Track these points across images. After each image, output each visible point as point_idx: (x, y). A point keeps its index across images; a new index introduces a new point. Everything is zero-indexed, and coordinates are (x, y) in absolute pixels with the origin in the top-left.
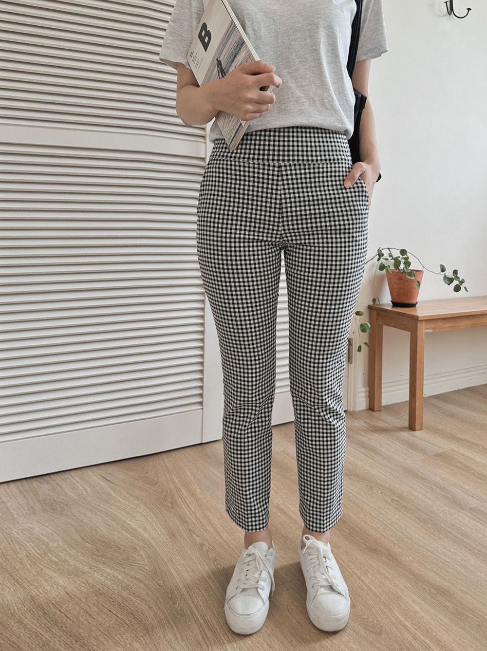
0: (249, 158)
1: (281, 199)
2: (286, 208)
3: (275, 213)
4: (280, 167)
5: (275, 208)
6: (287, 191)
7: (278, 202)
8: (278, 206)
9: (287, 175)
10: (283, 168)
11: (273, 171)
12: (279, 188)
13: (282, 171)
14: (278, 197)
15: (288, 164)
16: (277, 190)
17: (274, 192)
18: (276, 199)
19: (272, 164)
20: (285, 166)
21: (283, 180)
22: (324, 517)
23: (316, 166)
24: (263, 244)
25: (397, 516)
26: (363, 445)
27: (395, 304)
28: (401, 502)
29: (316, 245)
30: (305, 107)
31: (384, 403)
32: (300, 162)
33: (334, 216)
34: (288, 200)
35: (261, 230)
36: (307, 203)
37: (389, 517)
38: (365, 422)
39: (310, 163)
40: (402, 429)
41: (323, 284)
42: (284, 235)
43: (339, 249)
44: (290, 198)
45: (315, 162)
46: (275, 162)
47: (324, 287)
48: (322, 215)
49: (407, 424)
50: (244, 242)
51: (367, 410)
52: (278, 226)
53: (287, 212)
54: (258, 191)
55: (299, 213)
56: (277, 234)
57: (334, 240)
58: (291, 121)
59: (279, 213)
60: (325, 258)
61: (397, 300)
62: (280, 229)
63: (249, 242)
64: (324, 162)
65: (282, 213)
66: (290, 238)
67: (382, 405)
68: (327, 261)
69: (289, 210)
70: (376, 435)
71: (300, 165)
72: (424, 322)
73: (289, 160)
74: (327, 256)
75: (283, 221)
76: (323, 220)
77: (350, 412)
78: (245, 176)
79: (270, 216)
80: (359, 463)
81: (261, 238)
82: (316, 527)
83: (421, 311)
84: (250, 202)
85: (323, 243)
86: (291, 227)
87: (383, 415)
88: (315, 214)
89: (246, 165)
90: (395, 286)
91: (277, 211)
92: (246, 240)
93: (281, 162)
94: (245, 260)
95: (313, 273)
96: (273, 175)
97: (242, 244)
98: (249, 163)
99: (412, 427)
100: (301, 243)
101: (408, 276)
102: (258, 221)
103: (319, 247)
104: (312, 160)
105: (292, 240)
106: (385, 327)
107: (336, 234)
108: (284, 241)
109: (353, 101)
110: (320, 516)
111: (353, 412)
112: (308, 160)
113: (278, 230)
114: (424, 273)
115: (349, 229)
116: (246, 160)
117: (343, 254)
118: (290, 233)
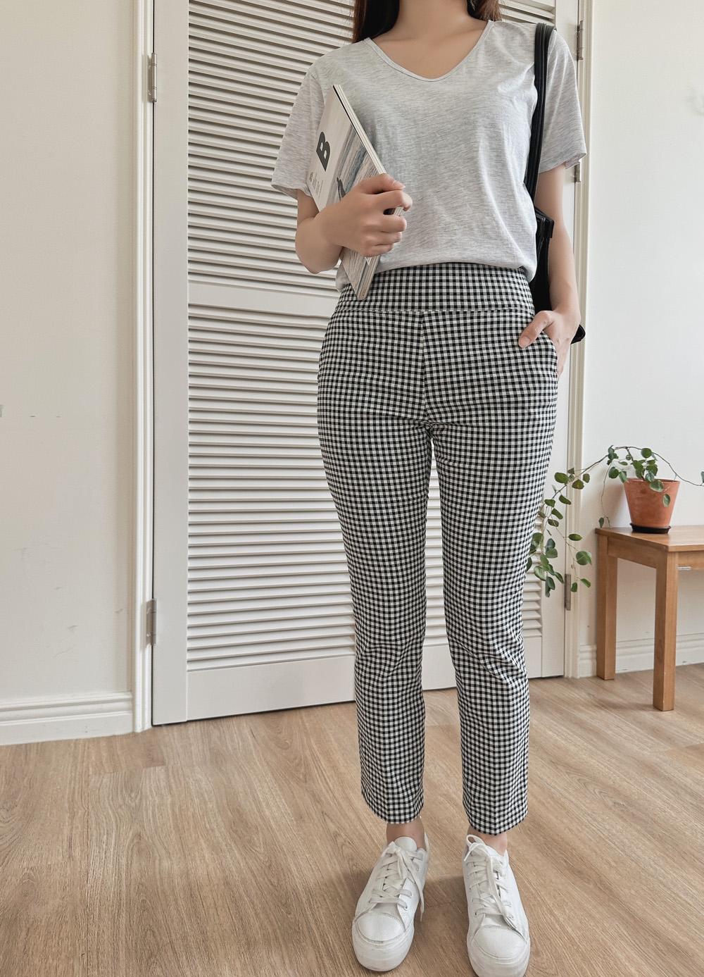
0: (380, 307)
1: (423, 361)
2: (431, 372)
3: (415, 379)
4: (422, 316)
5: (416, 373)
6: (432, 350)
7: (420, 364)
8: (419, 370)
9: (431, 327)
10: (427, 319)
11: (413, 322)
12: (421, 345)
13: (424, 322)
14: (420, 358)
15: (433, 312)
16: (418, 348)
17: (414, 350)
18: (417, 360)
19: (411, 313)
20: (430, 315)
21: (426, 334)
22: (495, 813)
23: (475, 315)
24: (401, 422)
25: (619, 827)
26: (581, 724)
27: (637, 528)
28: (628, 809)
29: (474, 424)
30: (458, 237)
31: (619, 669)
32: (452, 310)
33: (499, 384)
34: (433, 362)
35: (398, 403)
36: (460, 366)
37: (607, 827)
38: (589, 694)
39: (466, 310)
40: (643, 707)
41: (484, 480)
42: (429, 411)
43: (507, 430)
44: (436, 359)
45: (473, 310)
46: (416, 310)
47: (487, 483)
48: (482, 383)
49: (650, 701)
50: (374, 419)
51: (593, 677)
52: (421, 398)
53: (432, 378)
54: (392, 351)
55: (448, 380)
56: (419, 409)
57: (500, 418)
58: (437, 256)
59: (421, 380)
60: (487, 443)
61: (639, 523)
62: (423, 402)
63: (381, 419)
64: (487, 309)
65: (426, 379)
66: (437, 416)
67: (616, 672)
68: (490, 446)
69: (435, 375)
70: (603, 712)
71: (451, 313)
72: (677, 555)
73: (434, 307)
74: (490, 440)
75: (427, 392)
76: (483, 389)
77: (567, 678)
78: (375, 330)
79: (409, 385)
80: (572, 748)
81: (397, 414)
82: (485, 827)
83: (674, 540)
84: (382, 365)
85: (483, 421)
86: (438, 399)
87: (618, 687)
88: (472, 381)
89: (377, 315)
90: (637, 502)
91: (419, 376)
92: (377, 416)
93: (423, 310)
94: (376, 443)
95: (471, 463)
96: (413, 328)
97: (371, 422)
98: (381, 313)
99: (657, 706)
100: (453, 422)
101: (653, 487)
102: (393, 391)
103: (478, 427)
104: (470, 307)
105: (441, 418)
106: (619, 560)
107: (502, 409)
108: (430, 419)
109: (532, 227)
110: (490, 811)
111: (573, 678)
112: (463, 307)
113: (420, 404)
114: (680, 484)
115: (523, 402)
116: (377, 310)
117: (513, 437)
118: (437, 408)
